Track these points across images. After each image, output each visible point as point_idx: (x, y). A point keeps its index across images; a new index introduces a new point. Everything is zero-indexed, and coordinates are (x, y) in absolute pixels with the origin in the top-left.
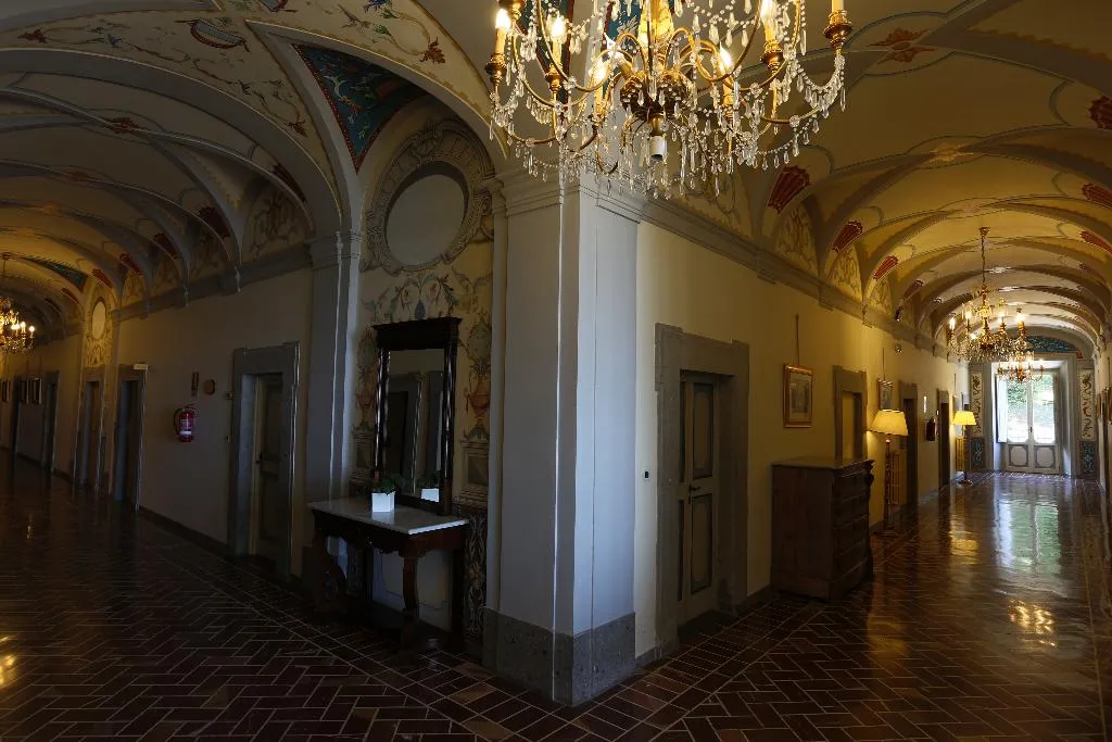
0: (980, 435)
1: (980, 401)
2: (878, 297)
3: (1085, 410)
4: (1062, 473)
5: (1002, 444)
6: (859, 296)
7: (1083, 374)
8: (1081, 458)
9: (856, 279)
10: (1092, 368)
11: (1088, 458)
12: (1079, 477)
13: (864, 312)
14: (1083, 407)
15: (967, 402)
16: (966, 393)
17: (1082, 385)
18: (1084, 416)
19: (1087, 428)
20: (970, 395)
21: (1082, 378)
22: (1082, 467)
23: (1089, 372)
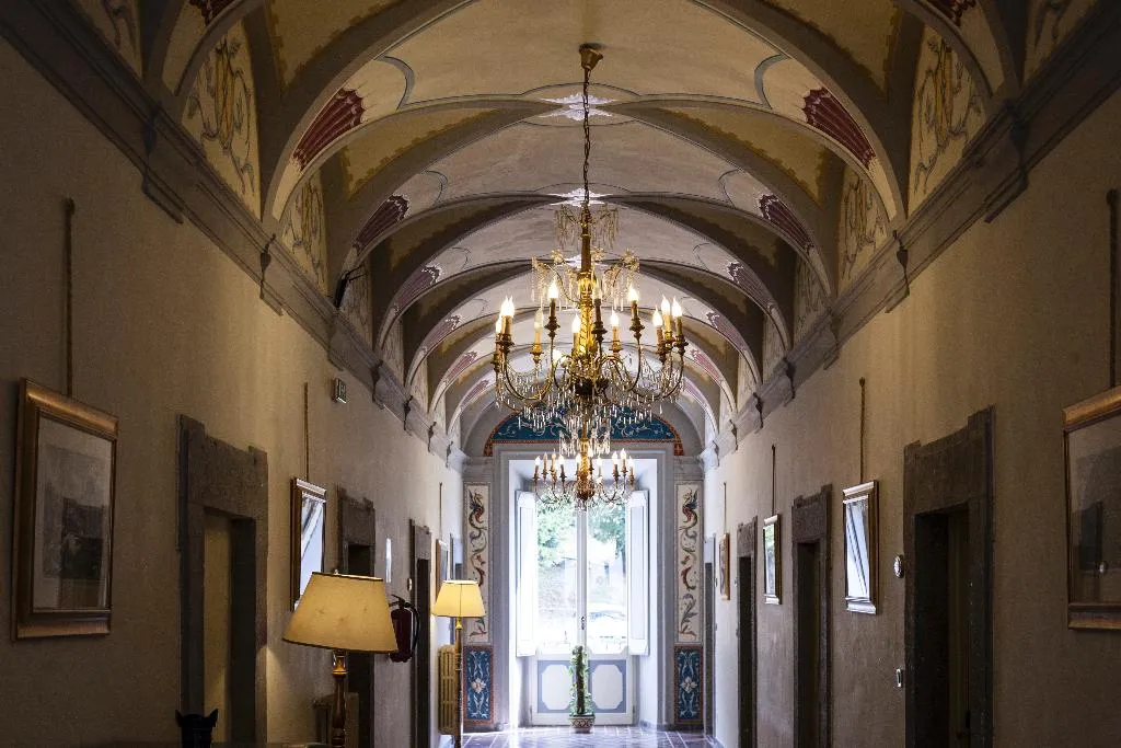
0: (483, 640)
1: (485, 555)
2: (297, 227)
3: (685, 573)
4: (636, 722)
5: (524, 660)
6: (252, 201)
7: (684, 491)
8: (677, 685)
9: (246, 145)
10: (699, 478)
11: (688, 684)
12: (670, 728)
13: (265, 259)
14: (681, 568)
15: (458, 559)
16: (457, 536)
17: (682, 517)
18: (683, 589)
19: (687, 615)
20: (464, 542)
21: (682, 502)
22: (679, 706)
23: (694, 488)
